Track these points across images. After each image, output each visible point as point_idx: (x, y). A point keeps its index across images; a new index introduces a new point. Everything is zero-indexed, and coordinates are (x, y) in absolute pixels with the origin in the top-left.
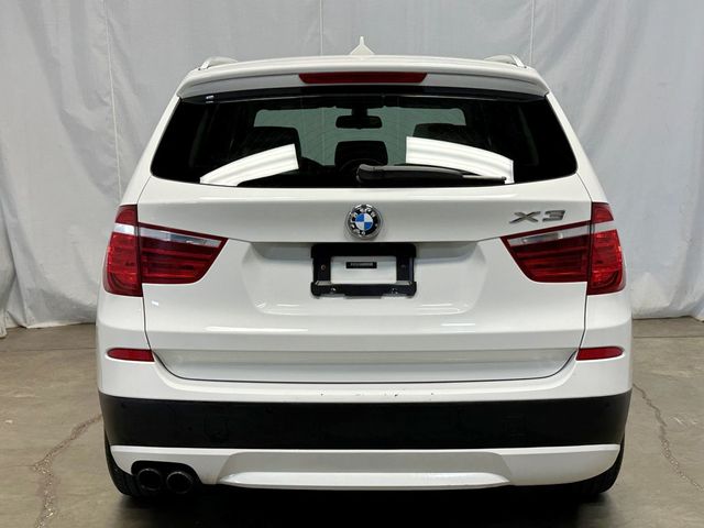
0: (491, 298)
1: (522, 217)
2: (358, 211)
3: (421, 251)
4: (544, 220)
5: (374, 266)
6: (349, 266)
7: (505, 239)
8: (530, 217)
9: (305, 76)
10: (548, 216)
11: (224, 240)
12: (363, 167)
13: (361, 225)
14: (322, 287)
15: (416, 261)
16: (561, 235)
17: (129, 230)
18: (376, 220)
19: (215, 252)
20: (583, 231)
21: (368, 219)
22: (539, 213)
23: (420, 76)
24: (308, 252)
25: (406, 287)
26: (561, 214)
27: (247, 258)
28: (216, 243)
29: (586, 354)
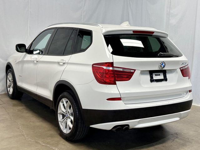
1: (183, 64)
2: (162, 63)
3: (167, 71)
5: (160, 75)
6: (156, 75)
7: (180, 68)
9: (134, 31)
11: (135, 70)
13: (162, 66)
14: (152, 80)
17: (111, 68)
18: (165, 65)
19: (133, 73)
23: (153, 32)
24: (148, 72)
28: (133, 71)
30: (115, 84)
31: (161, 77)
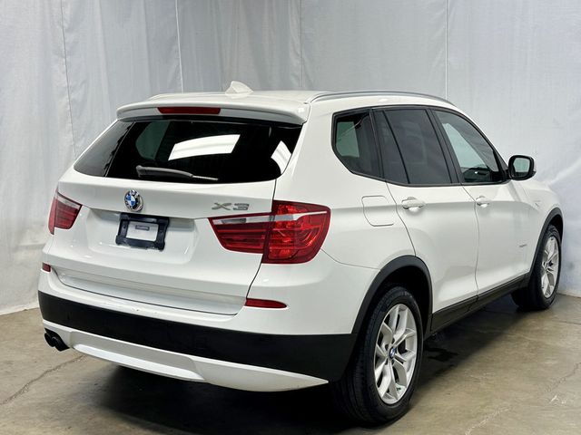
0: (199, 258)
1: (219, 207)
2: (128, 194)
3: (172, 223)
4: (234, 209)
5: (148, 230)
6: (137, 228)
7: (211, 219)
8: (225, 206)
9: (161, 109)
10: (236, 207)
11: (81, 206)
12: (140, 167)
14: (121, 239)
15: (169, 228)
16: (249, 220)
18: (137, 200)
19: (77, 212)
20: (265, 219)
21: (133, 199)
22: (230, 204)
24: (118, 217)
25: (159, 245)
26: (246, 206)
27: (89, 217)
28: (78, 207)
29: (251, 302)
31: (151, 236)
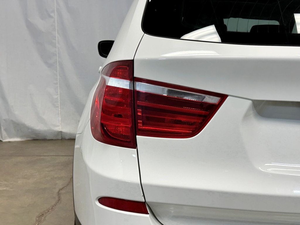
11: (223, 97)
28: (215, 100)
30: (133, 145)
